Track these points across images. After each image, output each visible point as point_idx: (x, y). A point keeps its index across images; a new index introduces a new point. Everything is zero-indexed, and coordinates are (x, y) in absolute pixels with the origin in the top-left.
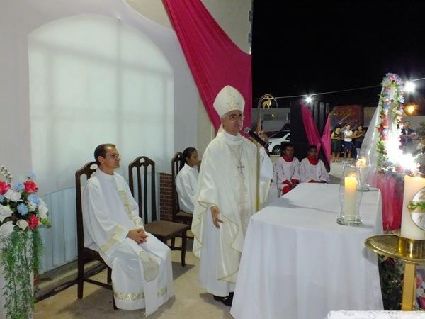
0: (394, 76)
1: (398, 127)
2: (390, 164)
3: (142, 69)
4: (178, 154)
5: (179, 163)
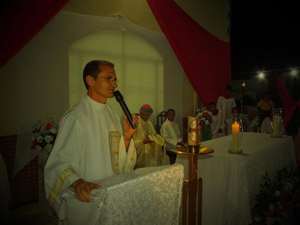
4: (162, 112)
5: (164, 118)
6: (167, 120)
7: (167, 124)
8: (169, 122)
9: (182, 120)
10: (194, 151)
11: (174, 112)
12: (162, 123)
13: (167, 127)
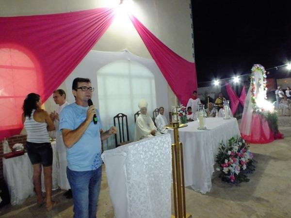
0: (258, 65)
1: (264, 89)
2: (258, 108)
3: (140, 77)
4: (156, 109)
5: (157, 113)
6: (159, 114)
7: (160, 116)
9: (169, 113)
10: (176, 126)
11: (163, 108)
12: (156, 116)
13: (160, 118)
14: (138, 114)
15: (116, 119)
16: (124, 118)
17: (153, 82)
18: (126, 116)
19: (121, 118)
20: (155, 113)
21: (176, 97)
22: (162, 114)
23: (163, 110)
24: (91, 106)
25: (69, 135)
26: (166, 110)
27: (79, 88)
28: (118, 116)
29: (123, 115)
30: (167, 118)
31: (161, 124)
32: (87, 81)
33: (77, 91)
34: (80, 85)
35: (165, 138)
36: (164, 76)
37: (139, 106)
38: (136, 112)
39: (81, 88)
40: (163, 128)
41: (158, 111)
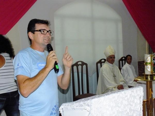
4: (122, 58)
5: (124, 61)
6: (126, 63)
7: (126, 66)
8: (128, 64)
9: (137, 63)
10: (149, 79)
11: (131, 57)
12: (123, 66)
13: (127, 68)
14: (100, 62)
15: (75, 68)
16: (84, 66)
17: (120, 25)
18: (86, 65)
19: (80, 67)
20: (121, 62)
21: (147, 44)
22: (129, 63)
23: (131, 59)
24: (51, 52)
25: (27, 83)
26: (135, 59)
27: (37, 31)
28: (76, 64)
29: (83, 64)
30: (135, 68)
31: (129, 75)
32: (46, 23)
33: (34, 33)
34: (38, 27)
35: (136, 92)
36: (134, 20)
37: (105, 53)
38: (98, 60)
39: (40, 31)
40: (131, 80)
41: (124, 60)
